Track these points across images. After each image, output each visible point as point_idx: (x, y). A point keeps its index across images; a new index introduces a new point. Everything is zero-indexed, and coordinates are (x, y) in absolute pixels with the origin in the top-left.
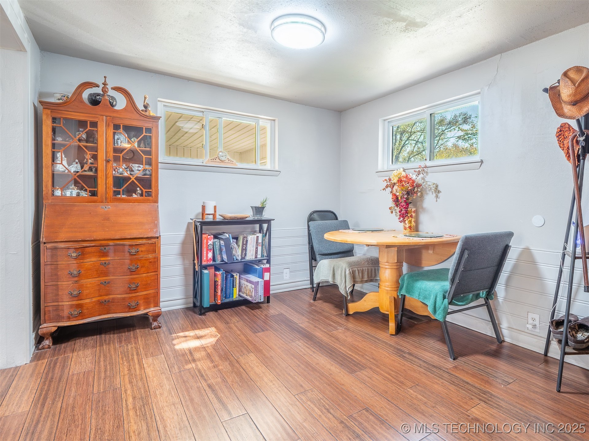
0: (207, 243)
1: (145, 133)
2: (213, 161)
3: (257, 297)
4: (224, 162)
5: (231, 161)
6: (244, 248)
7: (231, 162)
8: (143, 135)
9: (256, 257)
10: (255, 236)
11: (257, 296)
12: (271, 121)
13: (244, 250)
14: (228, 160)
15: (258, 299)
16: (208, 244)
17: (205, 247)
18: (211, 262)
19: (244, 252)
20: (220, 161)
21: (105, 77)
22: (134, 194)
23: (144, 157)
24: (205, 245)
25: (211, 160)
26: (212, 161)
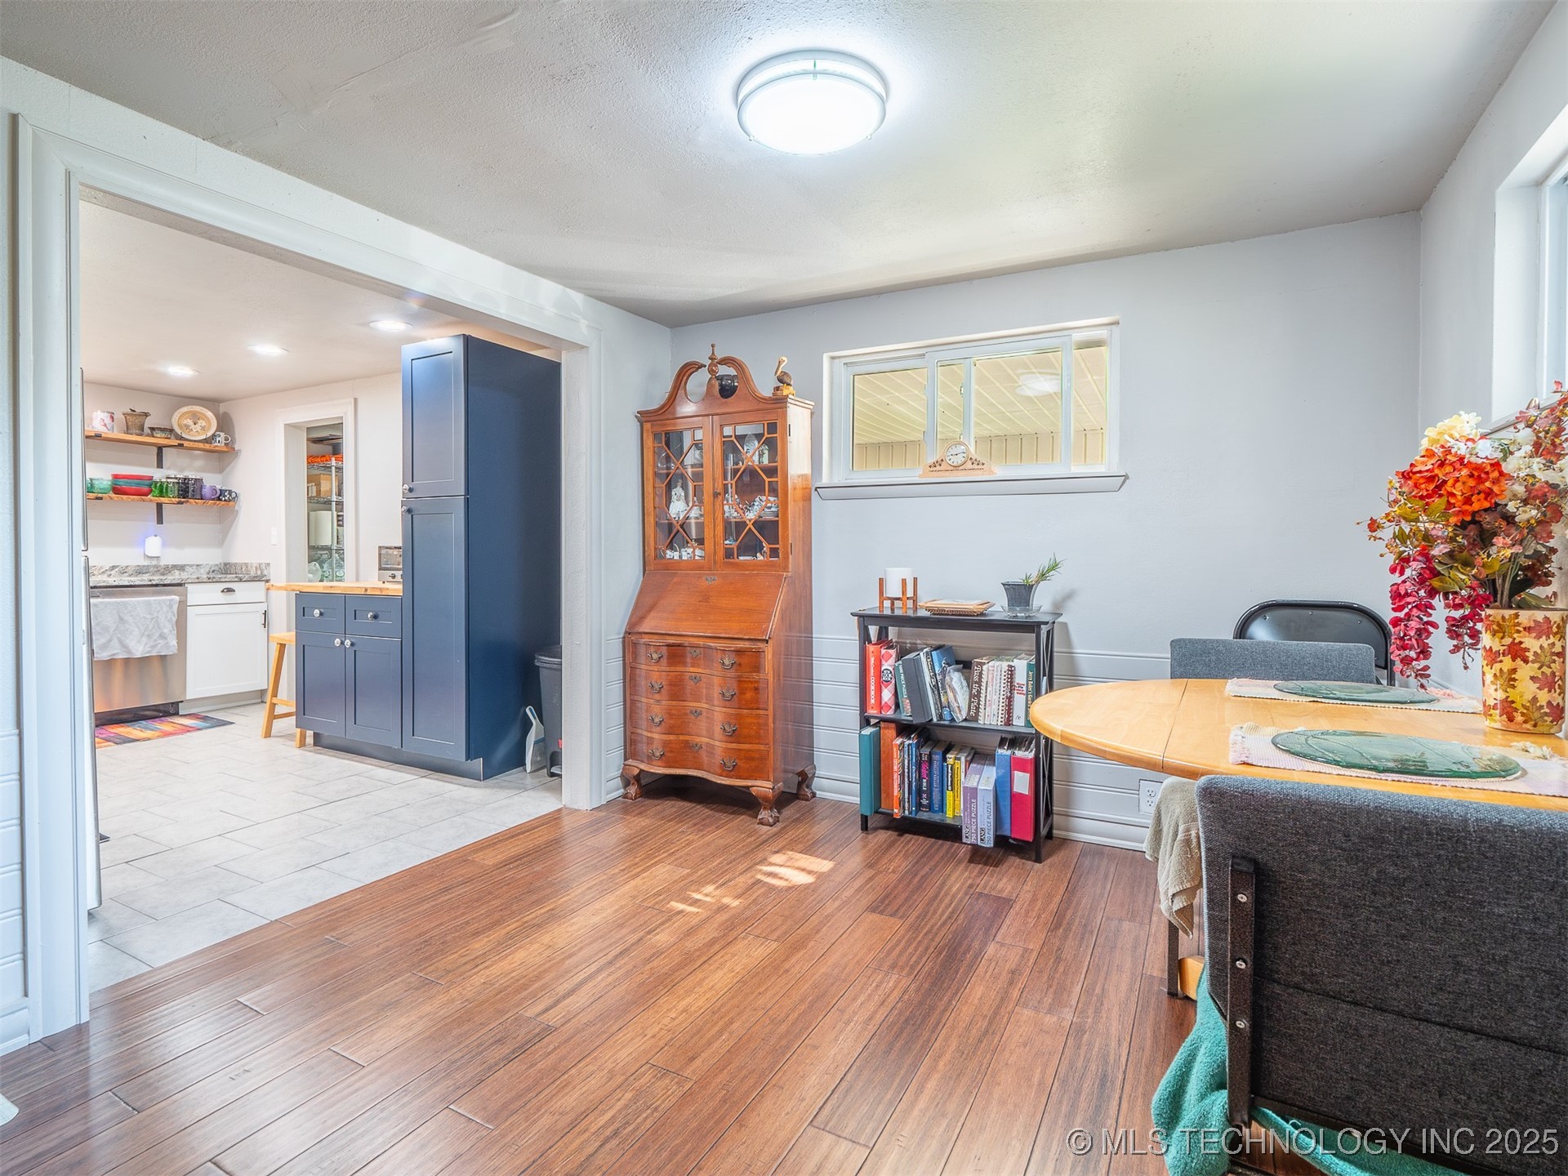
0: (879, 664)
1: (768, 434)
2: (935, 469)
3: (973, 831)
4: (961, 468)
5: (978, 464)
6: (974, 691)
7: (979, 467)
8: (764, 438)
9: (1009, 722)
10: (1005, 665)
11: (974, 827)
12: (1110, 327)
13: (974, 697)
14: (970, 462)
15: (977, 837)
16: (882, 669)
17: (872, 674)
18: (888, 713)
19: (975, 704)
20: (952, 468)
21: (713, 346)
22: (758, 555)
23: (767, 480)
24: (872, 671)
25: (930, 467)
26: (931, 469)
